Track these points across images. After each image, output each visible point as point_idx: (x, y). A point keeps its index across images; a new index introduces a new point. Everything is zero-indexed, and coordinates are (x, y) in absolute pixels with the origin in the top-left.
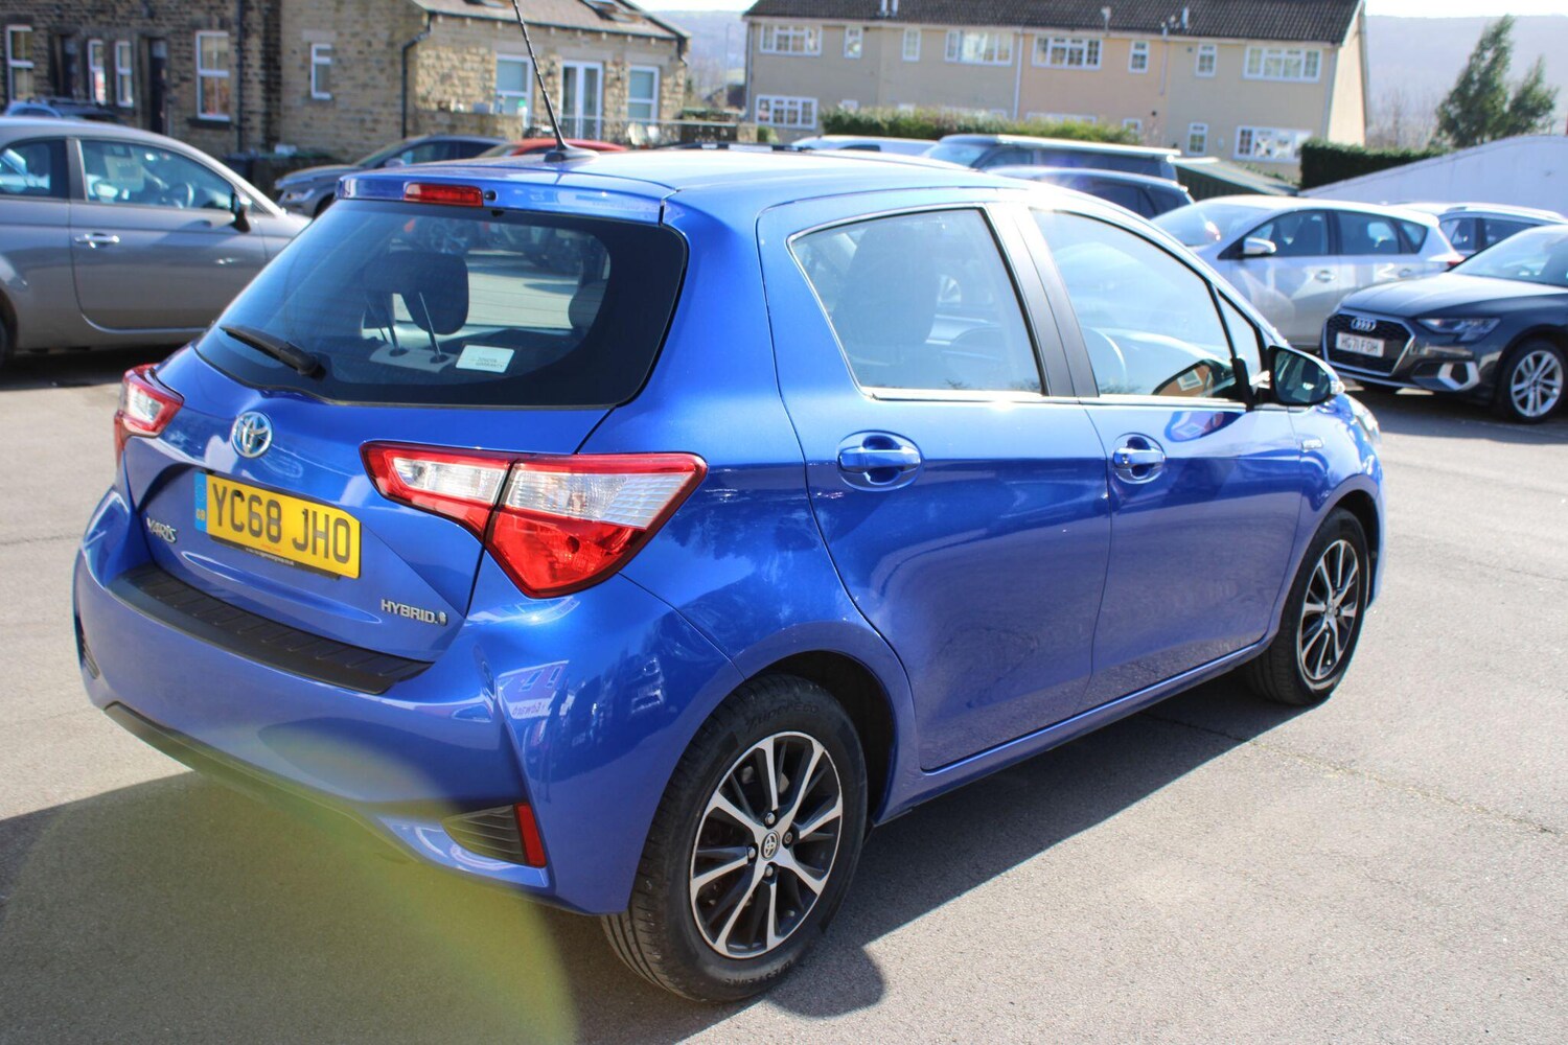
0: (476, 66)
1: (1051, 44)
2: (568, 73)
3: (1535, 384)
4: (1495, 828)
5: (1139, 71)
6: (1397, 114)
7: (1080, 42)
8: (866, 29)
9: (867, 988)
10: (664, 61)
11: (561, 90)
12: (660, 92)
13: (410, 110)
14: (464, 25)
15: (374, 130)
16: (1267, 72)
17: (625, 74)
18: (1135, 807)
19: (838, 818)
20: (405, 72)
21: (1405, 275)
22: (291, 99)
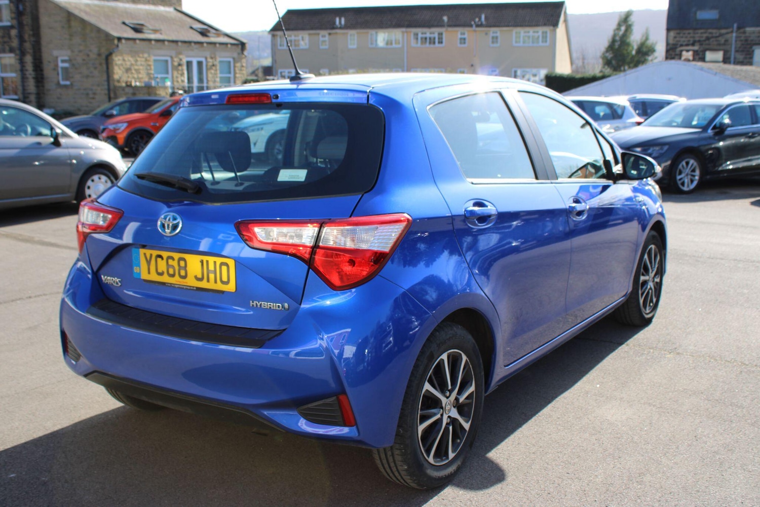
0: (143, 63)
1: (420, 36)
2: (189, 64)
3: (687, 175)
4: (753, 372)
5: (463, 46)
6: (584, 59)
7: (434, 33)
8: (330, 34)
9: (496, 475)
10: (235, 55)
11: (186, 72)
12: (235, 70)
13: (112, 87)
14: (135, 43)
15: (93, 98)
16: (524, 42)
17: (217, 63)
18: (585, 379)
19: (473, 392)
20: (108, 68)
21: (617, 129)
22: (50, 85)
